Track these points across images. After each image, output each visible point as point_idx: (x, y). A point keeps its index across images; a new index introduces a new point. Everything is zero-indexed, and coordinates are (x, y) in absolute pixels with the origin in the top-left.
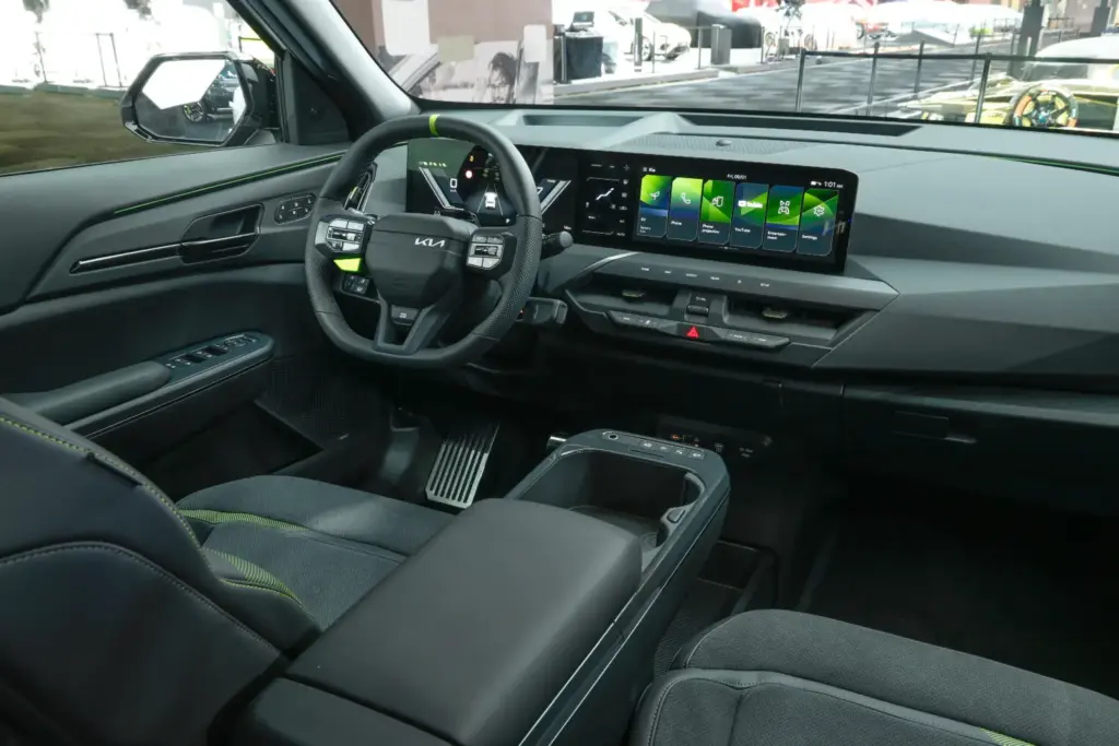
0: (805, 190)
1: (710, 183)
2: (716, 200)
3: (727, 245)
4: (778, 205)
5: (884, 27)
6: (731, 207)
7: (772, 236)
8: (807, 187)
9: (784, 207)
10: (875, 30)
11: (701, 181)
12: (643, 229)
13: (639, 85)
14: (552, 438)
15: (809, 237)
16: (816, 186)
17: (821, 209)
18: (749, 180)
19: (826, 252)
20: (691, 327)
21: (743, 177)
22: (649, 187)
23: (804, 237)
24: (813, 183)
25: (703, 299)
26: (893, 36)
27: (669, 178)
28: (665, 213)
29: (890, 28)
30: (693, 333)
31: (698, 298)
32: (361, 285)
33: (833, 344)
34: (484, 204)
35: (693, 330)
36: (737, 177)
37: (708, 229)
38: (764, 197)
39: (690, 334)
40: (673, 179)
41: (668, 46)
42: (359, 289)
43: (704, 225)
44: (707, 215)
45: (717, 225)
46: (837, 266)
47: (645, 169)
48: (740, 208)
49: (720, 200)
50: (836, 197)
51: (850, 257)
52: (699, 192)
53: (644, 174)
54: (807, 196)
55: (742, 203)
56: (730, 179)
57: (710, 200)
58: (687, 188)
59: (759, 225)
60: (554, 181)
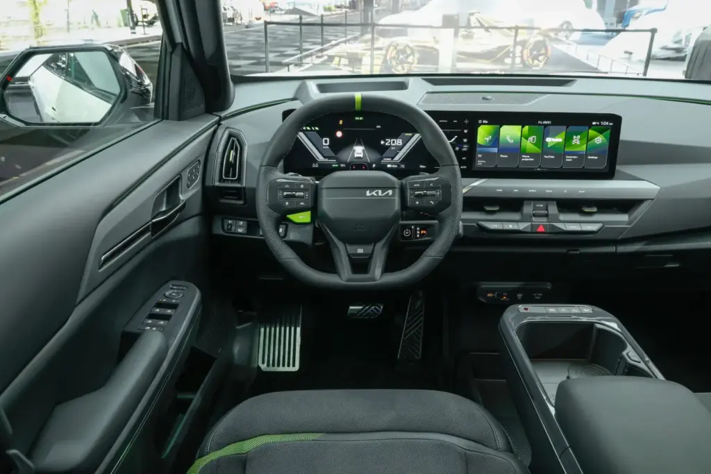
0: (589, 128)
1: (527, 128)
2: (531, 138)
3: (540, 167)
4: (572, 139)
5: (276, 5)
6: (542, 143)
7: (569, 159)
8: (590, 126)
9: (576, 140)
10: (271, 7)
11: (520, 127)
12: (480, 163)
13: (137, 43)
14: (351, 308)
15: (593, 157)
16: (596, 125)
17: (600, 139)
18: (553, 124)
19: (603, 166)
20: (539, 225)
21: (549, 122)
22: (484, 133)
23: (589, 157)
24: (594, 123)
25: (542, 206)
26: (282, 10)
27: (498, 126)
28: (495, 150)
29: (279, 6)
30: (541, 229)
31: (538, 205)
32: (240, 227)
33: (629, 223)
34: (353, 155)
35: (541, 227)
36: (545, 122)
37: (526, 158)
38: (563, 134)
39: (539, 230)
40: (501, 127)
41: (148, 15)
42: (240, 230)
43: (523, 156)
44: (525, 150)
45: (532, 155)
46: (609, 174)
47: (480, 122)
48: (547, 143)
49: (534, 139)
50: (609, 132)
51: (618, 167)
52: (519, 134)
53: (479, 125)
54: (591, 132)
55: (548, 140)
56: (540, 125)
57: (527, 139)
58: (510, 133)
59: (559, 152)
60: (410, 134)
